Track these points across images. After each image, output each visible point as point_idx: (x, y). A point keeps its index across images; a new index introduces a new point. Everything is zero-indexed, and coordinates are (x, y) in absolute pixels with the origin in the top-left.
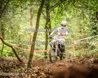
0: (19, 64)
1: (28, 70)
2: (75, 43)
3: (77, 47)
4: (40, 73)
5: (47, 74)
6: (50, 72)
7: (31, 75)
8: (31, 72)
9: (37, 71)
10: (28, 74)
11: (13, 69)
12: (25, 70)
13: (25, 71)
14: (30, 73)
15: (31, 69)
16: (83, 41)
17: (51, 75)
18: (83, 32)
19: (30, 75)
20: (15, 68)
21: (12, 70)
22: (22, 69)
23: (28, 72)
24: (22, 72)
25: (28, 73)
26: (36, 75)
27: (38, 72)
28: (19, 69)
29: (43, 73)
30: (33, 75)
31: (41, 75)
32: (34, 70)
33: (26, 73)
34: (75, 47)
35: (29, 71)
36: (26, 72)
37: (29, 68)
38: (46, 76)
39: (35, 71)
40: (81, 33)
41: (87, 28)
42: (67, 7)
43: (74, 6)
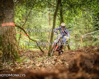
0: (41, 54)
1: (49, 58)
2: (83, 37)
5: (62, 60)
6: (65, 59)
7: (51, 62)
9: (55, 59)
11: (37, 58)
12: (46, 58)
15: (51, 58)
16: (88, 35)
17: (66, 61)
20: (38, 57)
22: (44, 58)
23: (49, 60)
24: (44, 60)
25: (49, 61)
26: (54, 61)
27: (56, 60)
28: (42, 58)
29: (60, 60)
31: (58, 61)
34: (83, 40)
35: (49, 59)
36: (47, 60)
37: (49, 57)
39: (53, 59)
40: (87, 29)
41: (90, 25)
42: (75, 10)
43: (81, 9)
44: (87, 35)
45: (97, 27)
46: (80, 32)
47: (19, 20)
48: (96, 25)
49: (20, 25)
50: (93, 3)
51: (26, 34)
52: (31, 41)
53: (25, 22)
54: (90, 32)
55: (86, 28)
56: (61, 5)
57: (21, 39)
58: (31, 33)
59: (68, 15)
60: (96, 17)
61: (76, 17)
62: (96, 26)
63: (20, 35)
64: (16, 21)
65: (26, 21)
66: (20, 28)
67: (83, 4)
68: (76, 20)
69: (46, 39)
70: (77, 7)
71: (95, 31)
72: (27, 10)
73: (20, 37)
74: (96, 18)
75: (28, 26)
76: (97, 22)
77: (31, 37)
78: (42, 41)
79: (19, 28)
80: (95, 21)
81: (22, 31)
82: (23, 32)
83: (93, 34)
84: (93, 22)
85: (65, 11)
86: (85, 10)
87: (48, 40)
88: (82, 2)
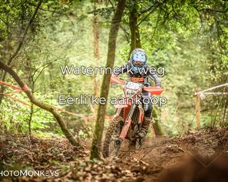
0: (70, 150)
1: (93, 164)
2: (202, 95)
3: (205, 104)
4: (120, 171)
5: (137, 172)
6: (144, 168)
7: (101, 175)
8: (99, 168)
9: (113, 167)
10: (93, 175)
11: (56, 163)
12: (85, 164)
13: (85, 167)
14: (98, 171)
15: (100, 163)
16: (220, 90)
17: (148, 174)
18: (219, 69)
19: (97, 177)
20: (61, 160)
21: (54, 165)
22: (79, 164)
23: (93, 170)
24: (79, 170)
25: (93, 172)
26: (111, 175)
27: (117, 169)
28: (72, 163)
29: (128, 171)
30: (105, 176)
31: (124, 175)
32: (107, 165)
33: (88, 172)
34: (202, 105)
35: (95, 166)
36: (87, 169)
37: (95, 160)
38: (135, 178)
39: (109, 167)
40: (214, 72)
41: (226, 59)
42: (179, 11)
43: (196, 7)
44: (216, 91)
46: (194, 79)
51: (21, 85)
52: (36, 107)
54: (225, 82)
55: (212, 68)
57: (3, 101)
58: (38, 83)
68: (180, 41)
73: (1, 97)
75: (28, 59)
77: (37, 96)
78: (71, 108)
81: (8, 76)
82: (12, 79)
85: (146, 14)
86: (208, 10)
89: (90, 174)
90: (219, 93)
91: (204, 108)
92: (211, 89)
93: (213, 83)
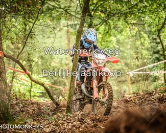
0: (54, 108)
1: (67, 116)
2: (131, 74)
3: (133, 79)
4: (84, 120)
5: (94, 120)
6: (98, 118)
7: (73, 123)
8: (71, 119)
12: (63, 116)
14: (71, 120)
15: (72, 115)
16: (142, 70)
17: (100, 121)
18: (141, 59)
19: (70, 124)
20: (48, 114)
21: (45, 117)
22: (59, 116)
23: (68, 120)
24: (59, 120)
25: (68, 121)
26: (78, 122)
27: (81, 119)
28: (55, 116)
29: (88, 120)
30: (74, 123)
31: (86, 122)
32: (76, 116)
34: (131, 80)
35: (69, 117)
36: (64, 119)
38: (92, 124)
39: (77, 118)
40: (138, 60)
41: (145, 52)
42: (116, 25)
43: (127, 22)
45: (157, 55)
46: (127, 65)
47: (10, 44)
48: (155, 51)
49: (12, 53)
50: (150, 11)
51: (25, 70)
52: (33, 83)
53: (21, 48)
54: (144, 66)
55: (137, 58)
56: (90, 15)
57: (14, 80)
58: (35, 69)
59: (102, 33)
60: (155, 36)
61: (118, 37)
62: (155, 53)
63: (14, 73)
64: (5, 46)
65: (24, 47)
66: (14, 60)
67: (131, 13)
68: (118, 42)
69: (62, 79)
70: (119, 19)
71: (154, 63)
72: (26, 25)
73: (13, 77)
74: (155, 39)
75: (29, 55)
76: (157, 46)
77: (35, 77)
78: (55, 83)
79: (11, 60)
80: (155, 44)
81: (17, 65)
82: (20, 67)
83: (151, 69)
84: (149, 46)
85: (97, 27)
86: (134, 24)
87: (66, 81)
88: (129, 9)
89: (66, 122)
90: (141, 73)
91: (133, 82)
92: (136, 70)
93: (138, 67)
